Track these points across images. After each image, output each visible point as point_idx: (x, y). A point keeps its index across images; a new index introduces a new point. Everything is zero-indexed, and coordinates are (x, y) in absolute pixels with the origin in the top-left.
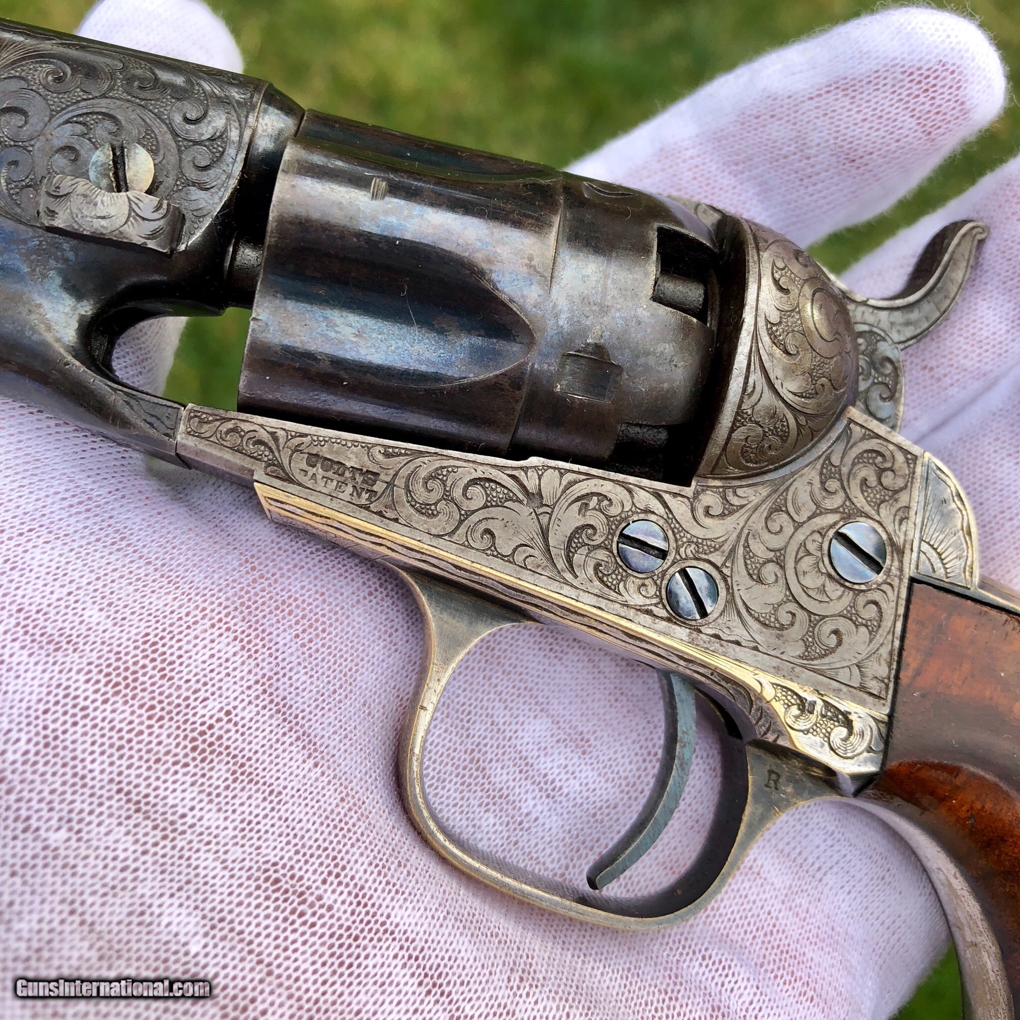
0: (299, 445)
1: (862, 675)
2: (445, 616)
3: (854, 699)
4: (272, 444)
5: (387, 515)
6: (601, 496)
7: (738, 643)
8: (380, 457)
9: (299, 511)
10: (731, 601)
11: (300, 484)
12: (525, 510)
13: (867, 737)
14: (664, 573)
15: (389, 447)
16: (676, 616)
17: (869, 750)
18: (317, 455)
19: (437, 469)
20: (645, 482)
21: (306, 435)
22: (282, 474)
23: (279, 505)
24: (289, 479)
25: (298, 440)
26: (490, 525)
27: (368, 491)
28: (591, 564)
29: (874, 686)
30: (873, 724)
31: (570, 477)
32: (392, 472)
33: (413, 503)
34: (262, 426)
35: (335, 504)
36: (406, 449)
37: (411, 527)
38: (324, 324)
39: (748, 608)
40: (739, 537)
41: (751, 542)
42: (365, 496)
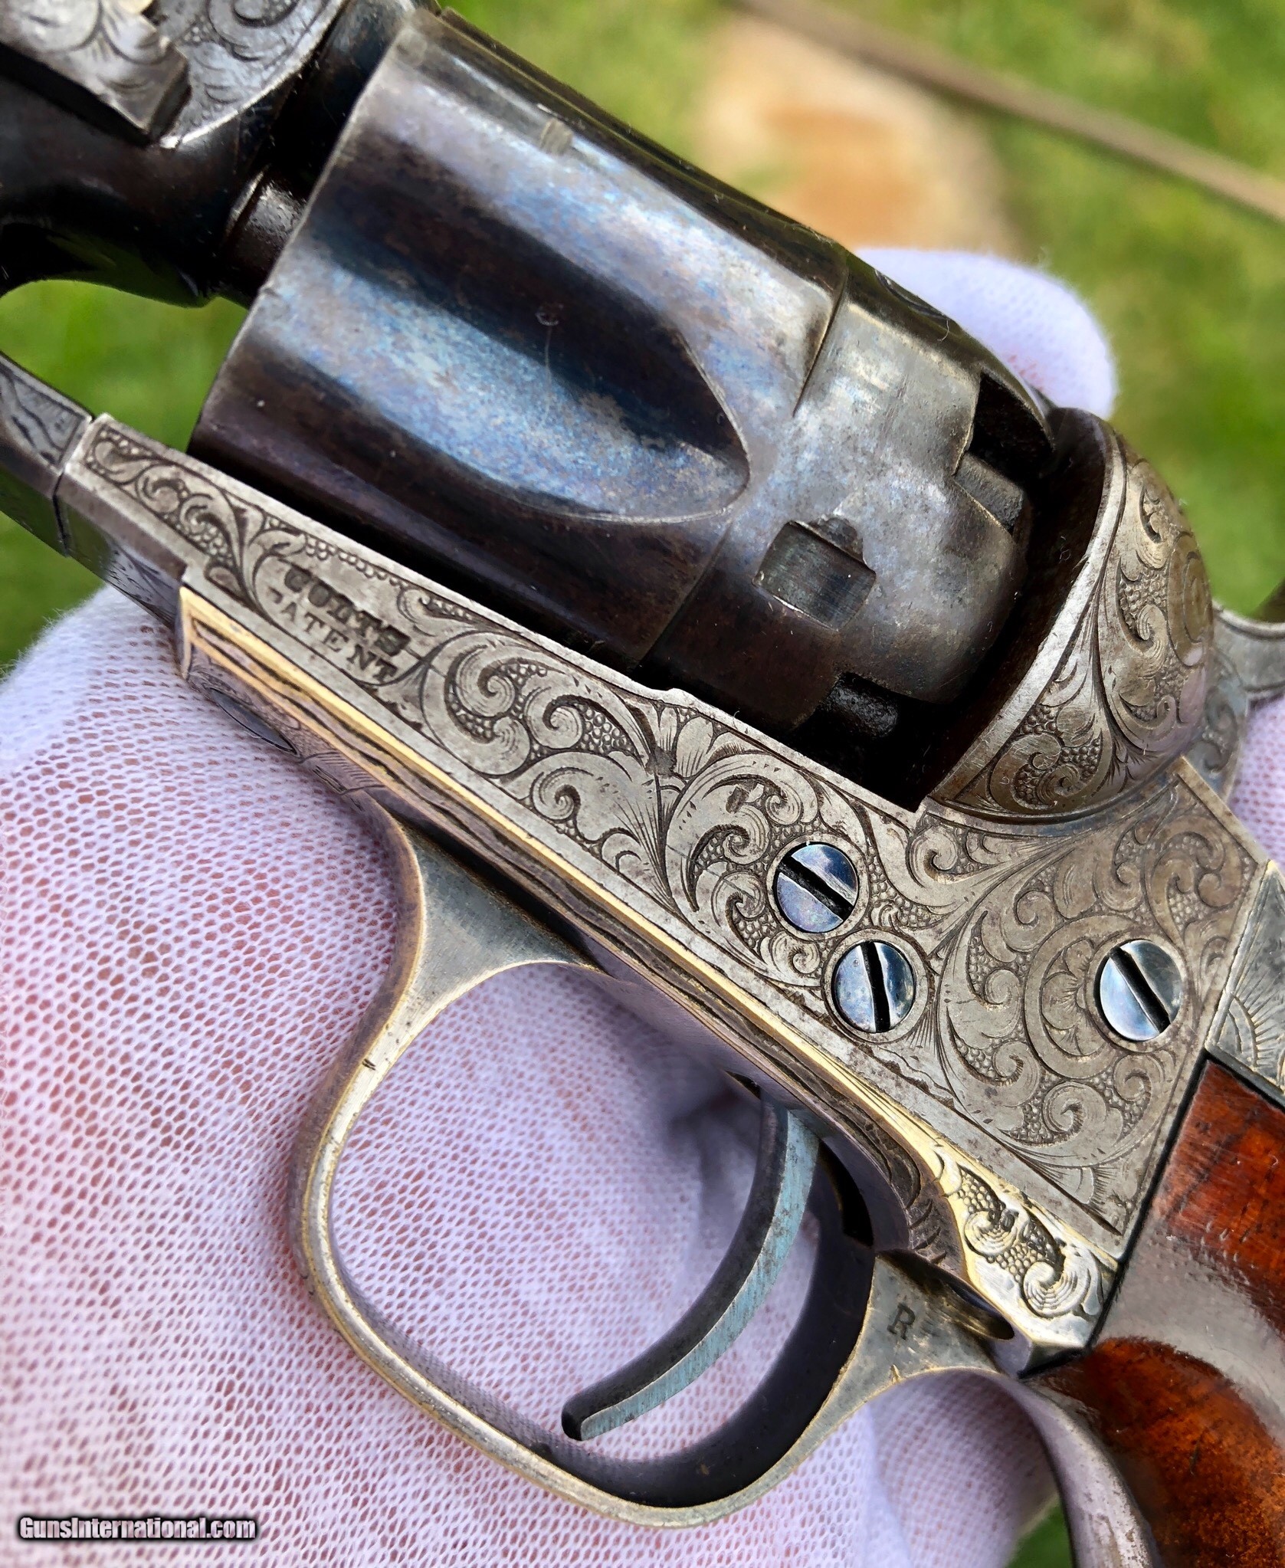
0: (281, 545)
1: (1099, 1187)
2: (450, 918)
3: (1075, 1223)
4: (232, 528)
5: (404, 713)
6: (773, 788)
7: (924, 1088)
8: (418, 611)
9: (247, 662)
10: (930, 1017)
11: (263, 614)
12: (641, 775)
13: (1080, 1289)
14: (838, 941)
15: (440, 598)
16: (839, 1020)
17: (1079, 1311)
18: (306, 573)
19: (512, 661)
20: (847, 785)
21: (296, 532)
22: (235, 586)
23: (215, 640)
24: (247, 600)
25: (280, 536)
26: (578, 782)
27: (381, 662)
28: (727, 892)
29: (1111, 1212)
30: (1094, 1270)
31: (727, 740)
32: (432, 642)
33: (453, 706)
34: (223, 492)
35: (317, 667)
36: (467, 610)
37: (441, 745)
38: (390, 340)
39: (953, 1034)
40: (969, 915)
41: (986, 927)
42: (374, 669)
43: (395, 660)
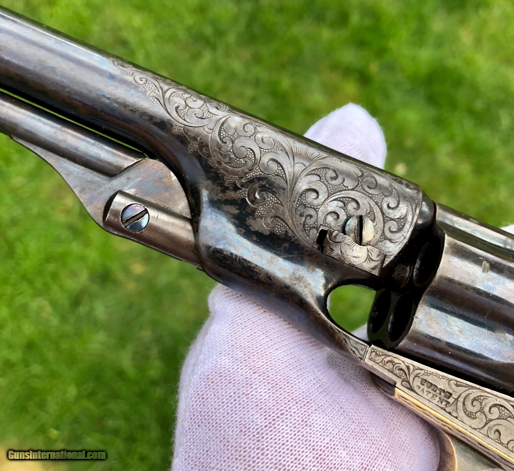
0: (419, 374)
4: (406, 371)
5: (453, 414)
8: (454, 386)
9: (412, 404)
11: (416, 393)
15: (459, 382)
18: (426, 381)
19: (479, 396)
21: (422, 370)
22: (409, 386)
23: (404, 399)
24: (411, 389)
25: (418, 371)
26: (499, 428)
27: (446, 401)
32: (458, 394)
33: (465, 411)
34: (403, 362)
35: (430, 405)
36: (466, 384)
37: (463, 422)
38: (446, 324)
42: (444, 403)
43: (449, 400)
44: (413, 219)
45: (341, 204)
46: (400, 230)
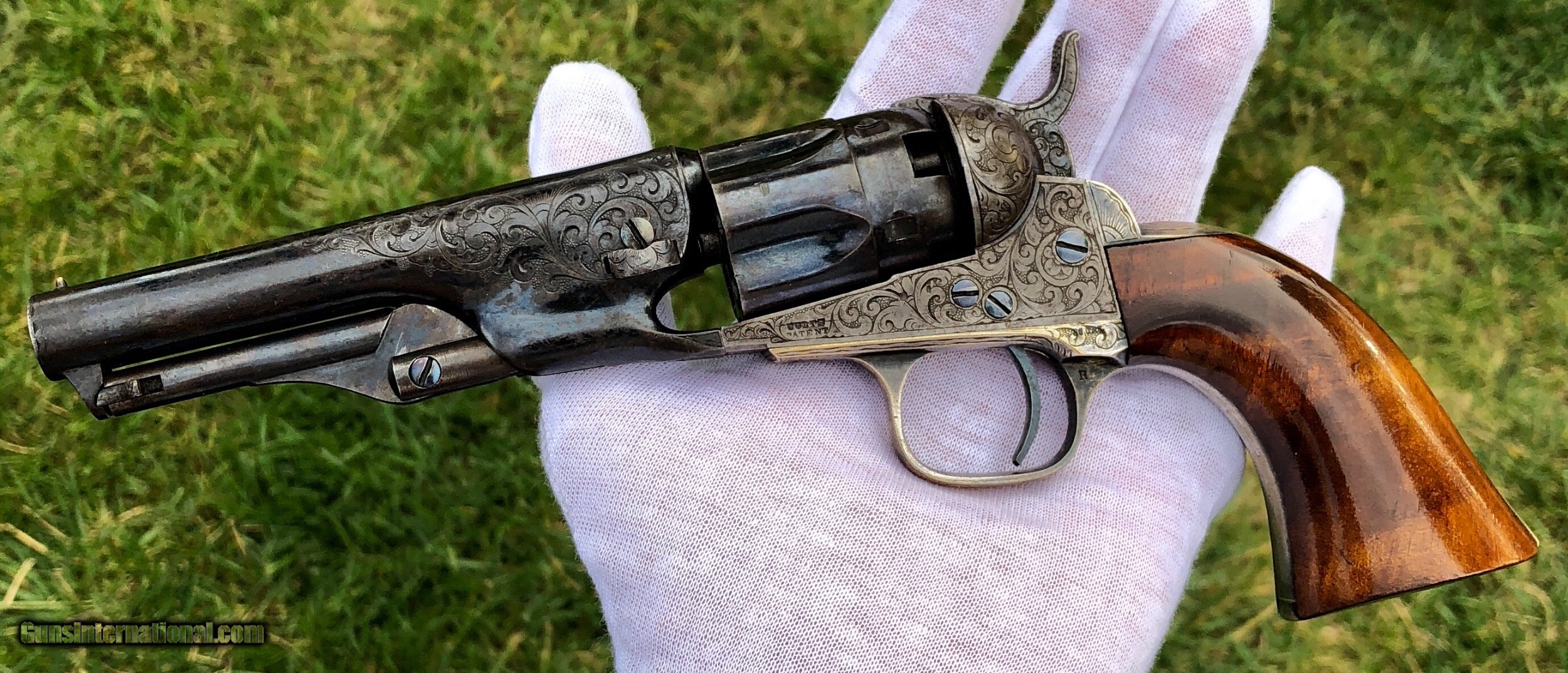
0: (781, 322)
1: (1099, 305)
2: (886, 370)
3: (1101, 319)
4: (768, 328)
5: (837, 336)
6: (935, 279)
7: (1031, 318)
8: (821, 311)
9: (796, 353)
10: (1019, 300)
11: (791, 341)
12: (901, 302)
13: (1115, 334)
14: (981, 301)
15: (823, 303)
16: (997, 319)
17: (1118, 339)
18: (792, 324)
19: (850, 303)
20: (953, 262)
21: (782, 316)
22: (780, 340)
23: (785, 354)
24: (784, 340)
25: (779, 321)
26: (887, 318)
27: (823, 329)
28: (944, 313)
29: (1108, 308)
30: (1115, 326)
31: (915, 277)
32: (830, 315)
33: (846, 324)
34: (760, 321)
35: (811, 342)
36: (831, 301)
37: (851, 336)
38: (768, 263)
39: (1029, 299)
40: (1010, 267)
41: (1016, 266)
42: (823, 331)
43: (826, 326)
44: (681, 188)
45: (605, 222)
46: (676, 205)
